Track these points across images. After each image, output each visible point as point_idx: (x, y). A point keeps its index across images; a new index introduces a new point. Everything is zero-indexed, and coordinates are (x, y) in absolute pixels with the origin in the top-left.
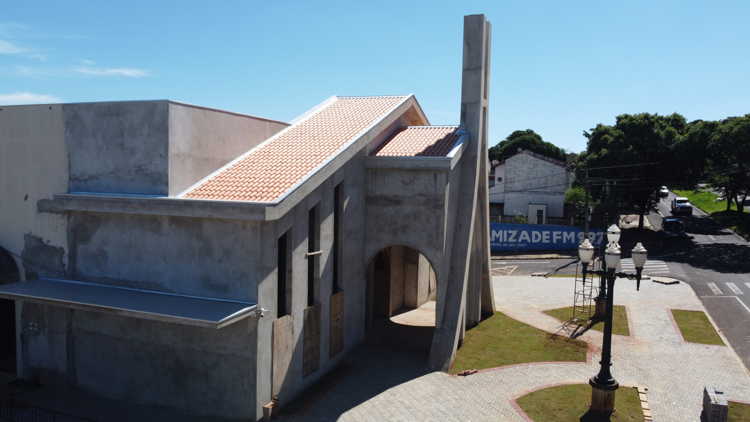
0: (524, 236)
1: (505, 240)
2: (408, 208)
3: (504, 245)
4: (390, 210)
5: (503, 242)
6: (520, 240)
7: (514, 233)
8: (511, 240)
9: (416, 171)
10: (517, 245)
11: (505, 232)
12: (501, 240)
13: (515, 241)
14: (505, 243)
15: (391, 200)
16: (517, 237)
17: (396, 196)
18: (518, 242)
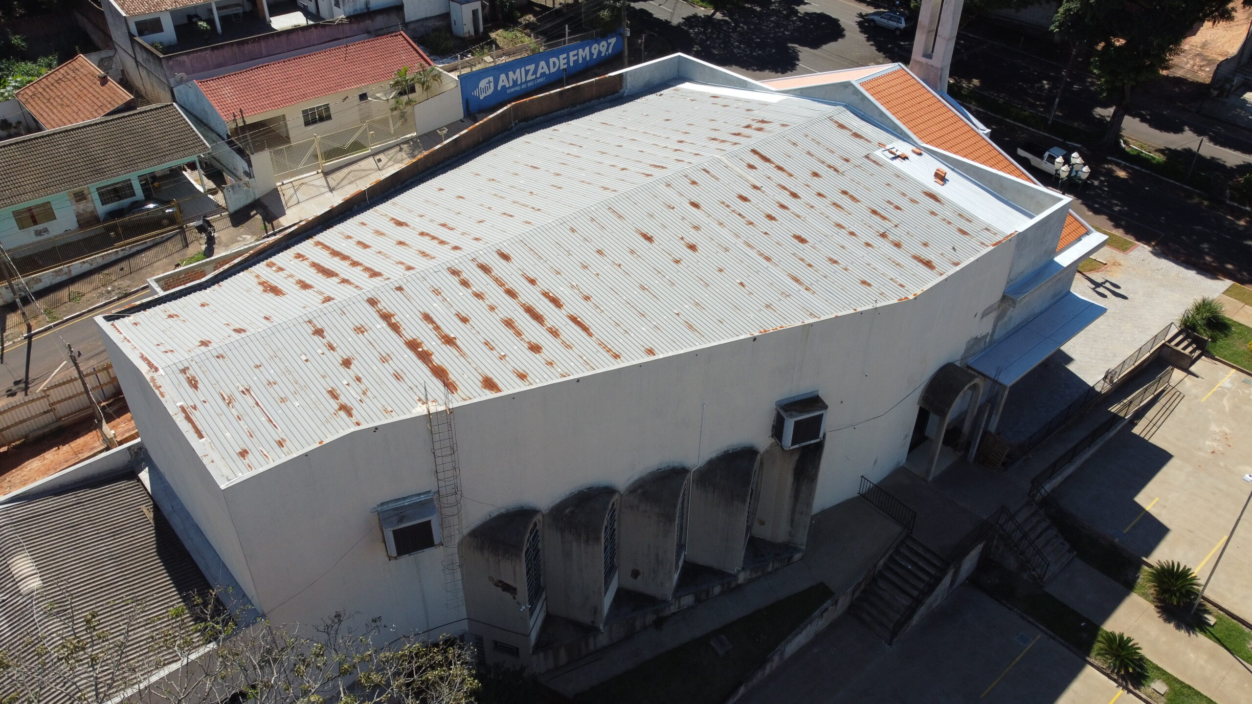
0: (543, 68)
1: (524, 80)
5: (522, 84)
6: (538, 75)
8: (530, 77)
10: (536, 82)
11: (523, 69)
12: (519, 82)
13: (534, 77)
18: (536, 78)
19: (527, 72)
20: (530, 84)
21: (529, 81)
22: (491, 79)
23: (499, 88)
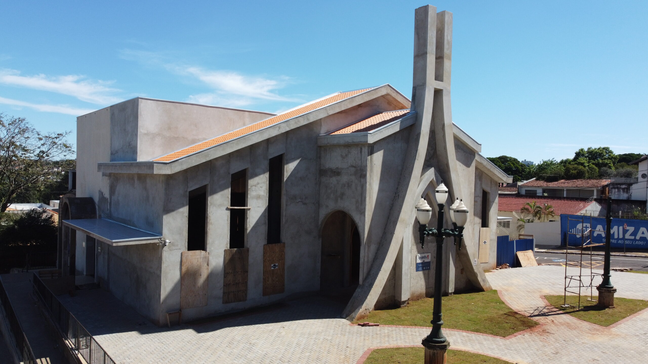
0: (643, 233)
1: (621, 236)
2: (344, 179)
3: (620, 242)
4: (334, 180)
5: (618, 239)
6: (638, 238)
7: (631, 229)
8: (627, 236)
9: (350, 147)
10: (635, 243)
11: (621, 228)
12: (616, 237)
13: (633, 237)
14: (621, 239)
15: (335, 172)
16: (634, 234)
17: (337, 168)
18: (635, 240)
19: (625, 231)
20: (627, 242)
21: (627, 240)
22: (588, 225)
23: (595, 235)
